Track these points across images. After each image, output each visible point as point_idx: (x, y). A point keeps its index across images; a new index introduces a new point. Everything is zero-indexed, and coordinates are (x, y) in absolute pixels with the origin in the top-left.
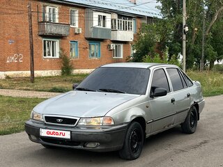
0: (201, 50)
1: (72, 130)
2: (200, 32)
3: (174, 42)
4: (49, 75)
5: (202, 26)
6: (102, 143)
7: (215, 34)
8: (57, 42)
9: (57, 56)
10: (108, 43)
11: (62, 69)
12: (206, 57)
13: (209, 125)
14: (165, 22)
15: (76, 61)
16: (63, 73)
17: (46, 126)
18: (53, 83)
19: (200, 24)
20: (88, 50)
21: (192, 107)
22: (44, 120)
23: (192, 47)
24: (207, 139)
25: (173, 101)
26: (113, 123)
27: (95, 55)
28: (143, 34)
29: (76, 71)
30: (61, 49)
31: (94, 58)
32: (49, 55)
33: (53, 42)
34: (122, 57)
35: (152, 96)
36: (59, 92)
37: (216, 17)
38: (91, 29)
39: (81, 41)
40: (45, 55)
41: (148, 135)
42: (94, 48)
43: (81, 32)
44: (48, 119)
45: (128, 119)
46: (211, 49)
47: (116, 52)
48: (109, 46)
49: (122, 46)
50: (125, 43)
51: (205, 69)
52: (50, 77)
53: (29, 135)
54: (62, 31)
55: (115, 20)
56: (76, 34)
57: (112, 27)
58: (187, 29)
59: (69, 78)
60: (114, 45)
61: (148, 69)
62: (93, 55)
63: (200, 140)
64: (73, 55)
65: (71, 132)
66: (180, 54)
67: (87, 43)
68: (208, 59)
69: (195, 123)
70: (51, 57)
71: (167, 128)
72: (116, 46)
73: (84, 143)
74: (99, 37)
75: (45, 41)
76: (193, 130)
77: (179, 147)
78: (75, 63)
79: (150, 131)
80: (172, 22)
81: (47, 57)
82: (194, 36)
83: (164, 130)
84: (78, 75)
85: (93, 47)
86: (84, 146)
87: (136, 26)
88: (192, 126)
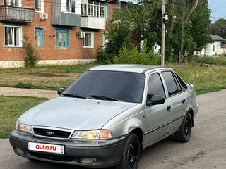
0: (180, 41)
1: (66, 144)
2: (179, 20)
3: (150, 31)
4: (11, 66)
5: (181, 13)
6: (98, 158)
7: (195, 23)
8: (20, 30)
9: (20, 45)
10: (78, 30)
11: (26, 60)
12: (185, 48)
13: (202, 132)
14: (141, 8)
15: (41, 51)
16: (27, 65)
17: (36, 139)
18: (17, 77)
19: (179, 11)
20: (55, 38)
21: (187, 114)
22: (32, 132)
23: (170, 37)
24: (203, 149)
25: (169, 108)
26: (110, 137)
27: (63, 44)
28: (117, 22)
29: (41, 63)
30: (24, 37)
31: (62, 47)
32: (11, 43)
33: (15, 29)
34: (92, 47)
35: (148, 105)
36: (27, 88)
37: (196, 4)
38: (59, 15)
39: (47, 28)
40: (6, 44)
41: (144, 147)
42: (62, 36)
43: (47, 18)
44: (37, 131)
45: (126, 132)
46: (190, 39)
47: (87, 41)
48: (79, 34)
49: (93, 34)
50: (96, 31)
51: (184, 62)
52: (12, 69)
53: (14, 148)
54: (26, 16)
55: (85, 5)
56: (41, 20)
57: (82, 13)
58: (166, 18)
59: (34, 70)
60: (84, 33)
61: (143, 73)
62: (60, 44)
63: (197, 151)
64: (38, 44)
65: (65, 146)
66: (156, 45)
67: (54, 30)
68: (187, 50)
69: (190, 131)
70: (13, 46)
71: (163, 138)
72: (86, 34)
73: (79, 158)
74: (67, 24)
75: (6, 28)
76: (187, 138)
77: (176, 158)
78: (40, 53)
79: (146, 142)
80: (149, 9)
81: (9, 46)
82: (172, 25)
83: (160, 140)
84: (43, 67)
85: (60, 36)
86: (79, 162)
87: (108, 12)
88: (187, 134)
